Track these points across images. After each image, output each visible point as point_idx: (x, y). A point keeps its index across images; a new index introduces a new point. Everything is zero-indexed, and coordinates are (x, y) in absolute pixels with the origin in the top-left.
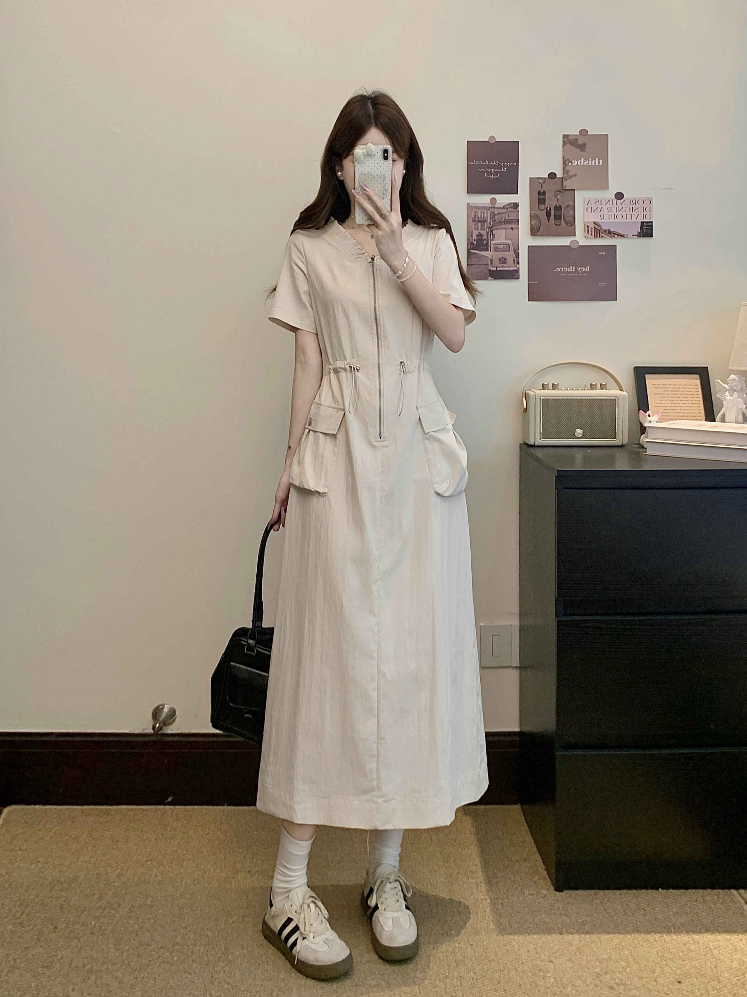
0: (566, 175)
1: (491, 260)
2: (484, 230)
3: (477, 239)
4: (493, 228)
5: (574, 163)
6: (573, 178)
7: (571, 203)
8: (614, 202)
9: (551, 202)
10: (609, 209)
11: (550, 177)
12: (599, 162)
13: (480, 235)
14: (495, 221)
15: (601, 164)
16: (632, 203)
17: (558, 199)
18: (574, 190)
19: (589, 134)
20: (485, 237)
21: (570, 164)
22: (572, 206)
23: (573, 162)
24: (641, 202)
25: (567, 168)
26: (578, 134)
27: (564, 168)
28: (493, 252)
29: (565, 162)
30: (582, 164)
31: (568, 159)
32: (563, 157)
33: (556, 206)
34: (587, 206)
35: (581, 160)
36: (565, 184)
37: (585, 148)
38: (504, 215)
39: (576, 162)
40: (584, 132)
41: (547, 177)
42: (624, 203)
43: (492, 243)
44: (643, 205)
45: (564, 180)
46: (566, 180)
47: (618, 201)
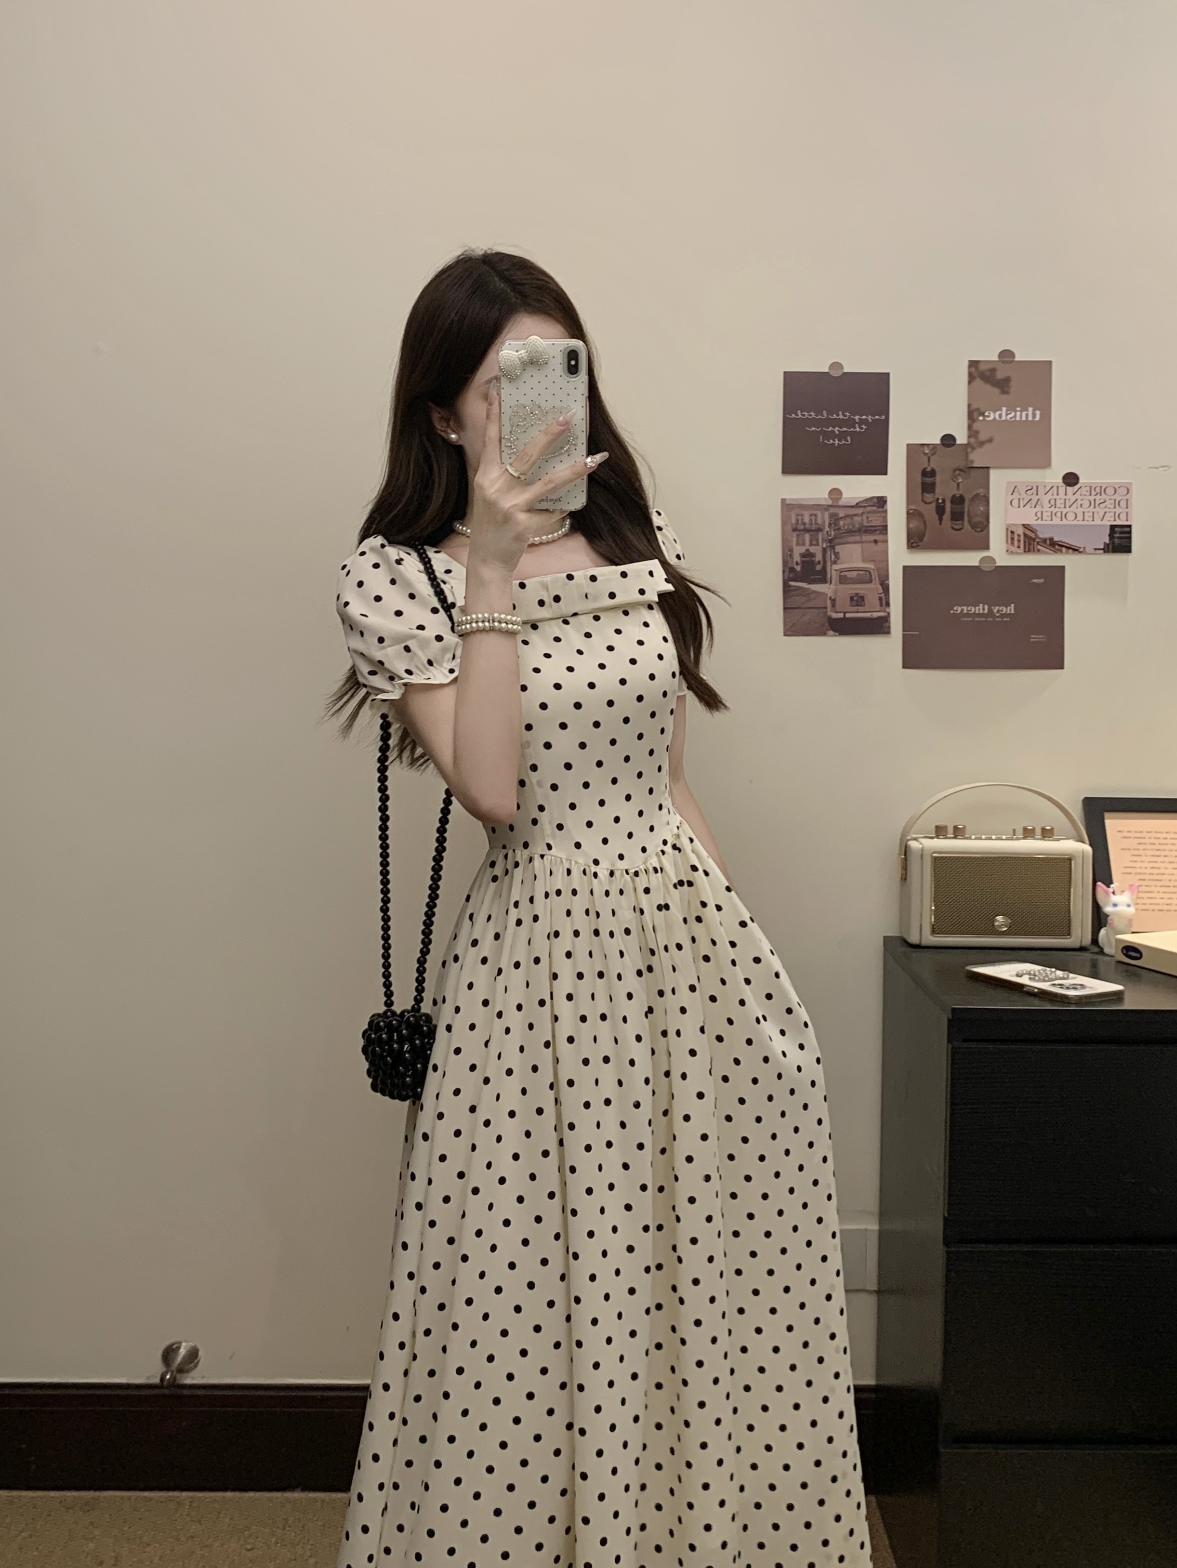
0: (973, 440)
1: (833, 601)
2: (817, 544)
3: (803, 562)
4: (836, 541)
5: (988, 417)
6: (987, 446)
7: (981, 491)
8: (1062, 489)
9: (945, 490)
10: (1052, 502)
11: (944, 442)
12: (1034, 415)
13: (807, 555)
14: (839, 529)
15: (1038, 418)
16: (1093, 493)
17: (958, 484)
18: (988, 468)
19: (1017, 359)
20: (819, 557)
21: (981, 418)
22: (984, 496)
23: (986, 414)
24: (1110, 491)
25: (976, 426)
26: (996, 358)
27: (970, 427)
28: (836, 585)
29: (973, 414)
30: (1004, 418)
31: (978, 409)
32: (969, 406)
33: (954, 496)
34: (1012, 497)
35: (1001, 410)
36: (972, 457)
37: (1008, 387)
38: (856, 519)
39: (992, 414)
40: (1006, 355)
41: (938, 442)
42: (1079, 491)
43: (833, 571)
44: (1113, 497)
45: (969, 450)
46: (973, 448)
47: (1068, 488)
